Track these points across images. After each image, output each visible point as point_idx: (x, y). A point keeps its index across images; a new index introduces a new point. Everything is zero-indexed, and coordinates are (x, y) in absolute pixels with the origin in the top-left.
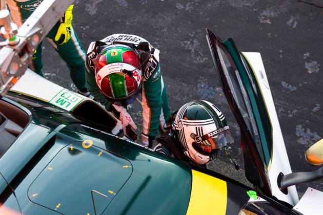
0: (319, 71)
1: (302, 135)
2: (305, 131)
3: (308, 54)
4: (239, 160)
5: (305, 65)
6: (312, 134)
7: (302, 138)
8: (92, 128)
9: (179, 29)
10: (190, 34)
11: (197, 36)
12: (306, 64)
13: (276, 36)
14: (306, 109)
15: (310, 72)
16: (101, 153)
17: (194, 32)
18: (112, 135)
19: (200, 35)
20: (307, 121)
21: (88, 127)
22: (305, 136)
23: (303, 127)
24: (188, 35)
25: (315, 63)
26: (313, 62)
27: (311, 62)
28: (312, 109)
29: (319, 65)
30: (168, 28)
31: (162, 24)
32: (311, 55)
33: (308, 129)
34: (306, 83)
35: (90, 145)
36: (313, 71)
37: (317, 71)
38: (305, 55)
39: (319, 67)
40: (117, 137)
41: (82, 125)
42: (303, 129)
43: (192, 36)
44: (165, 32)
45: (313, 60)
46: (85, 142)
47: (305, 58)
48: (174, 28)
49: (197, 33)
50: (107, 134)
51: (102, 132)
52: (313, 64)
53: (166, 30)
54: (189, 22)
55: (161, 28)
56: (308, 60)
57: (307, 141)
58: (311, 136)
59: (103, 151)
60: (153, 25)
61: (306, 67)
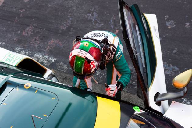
0: (175, 26)
1: (167, 68)
2: (169, 66)
3: (167, 17)
4: (128, 88)
5: (166, 24)
6: (173, 67)
7: (167, 70)
8: (30, 76)
9: (83, 7)
10: (91, 9)
11: (95, 10)
12: (167, 22)
13: (146, 6)
14: (169, 51)
15: (169, 28)
16: (37, 91)
17: (93, 8)
18: (44, 79)
19: (97, 9)
20: (170, 59)
21: (28, 75)
22: (169, 69)
23: (167, 63)
24: (89, 10)
25: (173, 21)
26: (171, 21)
27: (170, 21)
28: (172, 51)
29: (175, 23)
30: (77, 6)
31: (72, 5)
32: (170, 16)
33: (171, 65)
34: (167, 35)
35: (30, 86)
36: (171, 27)
37: (174, 27)
38: (166, 17)
39: (175, 24)
40: (47, 80)
41: (23, 74)
42: (168, 65)
43: (92, 10)
44: (74, 9)
45: (171, 20)
46: (26, 85)
47: (166, 19)
48: (80, 7)
49: (95, 9)
50: (40, 78)
51: (37, 77)
52: (171, 22)
53: (75, 8)
54: (90, 2)
55: (72, 7)
56: (168, 20)
57: (171, 72)
58: (173, 69)
59: (38, 89)
60: (66, 5)
61: (167, 25)
